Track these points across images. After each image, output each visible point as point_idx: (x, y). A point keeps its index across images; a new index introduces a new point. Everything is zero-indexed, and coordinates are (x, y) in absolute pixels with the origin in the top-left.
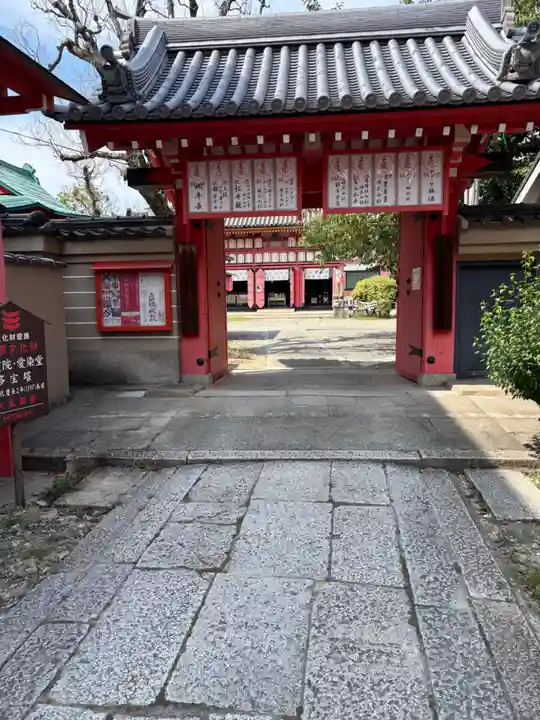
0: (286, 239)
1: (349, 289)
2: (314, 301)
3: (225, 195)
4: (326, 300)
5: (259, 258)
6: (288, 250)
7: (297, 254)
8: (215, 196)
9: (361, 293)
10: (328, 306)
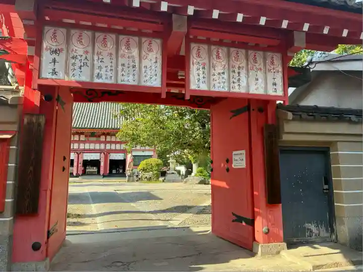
0: (99, 136)
1: (136, 165)
2: (114, 171)
3: (85, 64)
4: (121, 171)
5: (82, 146)
6: (100, 142)
7: (105, 144)
8: (74, 64)
9: (144, 168)
10: (123, 175)
